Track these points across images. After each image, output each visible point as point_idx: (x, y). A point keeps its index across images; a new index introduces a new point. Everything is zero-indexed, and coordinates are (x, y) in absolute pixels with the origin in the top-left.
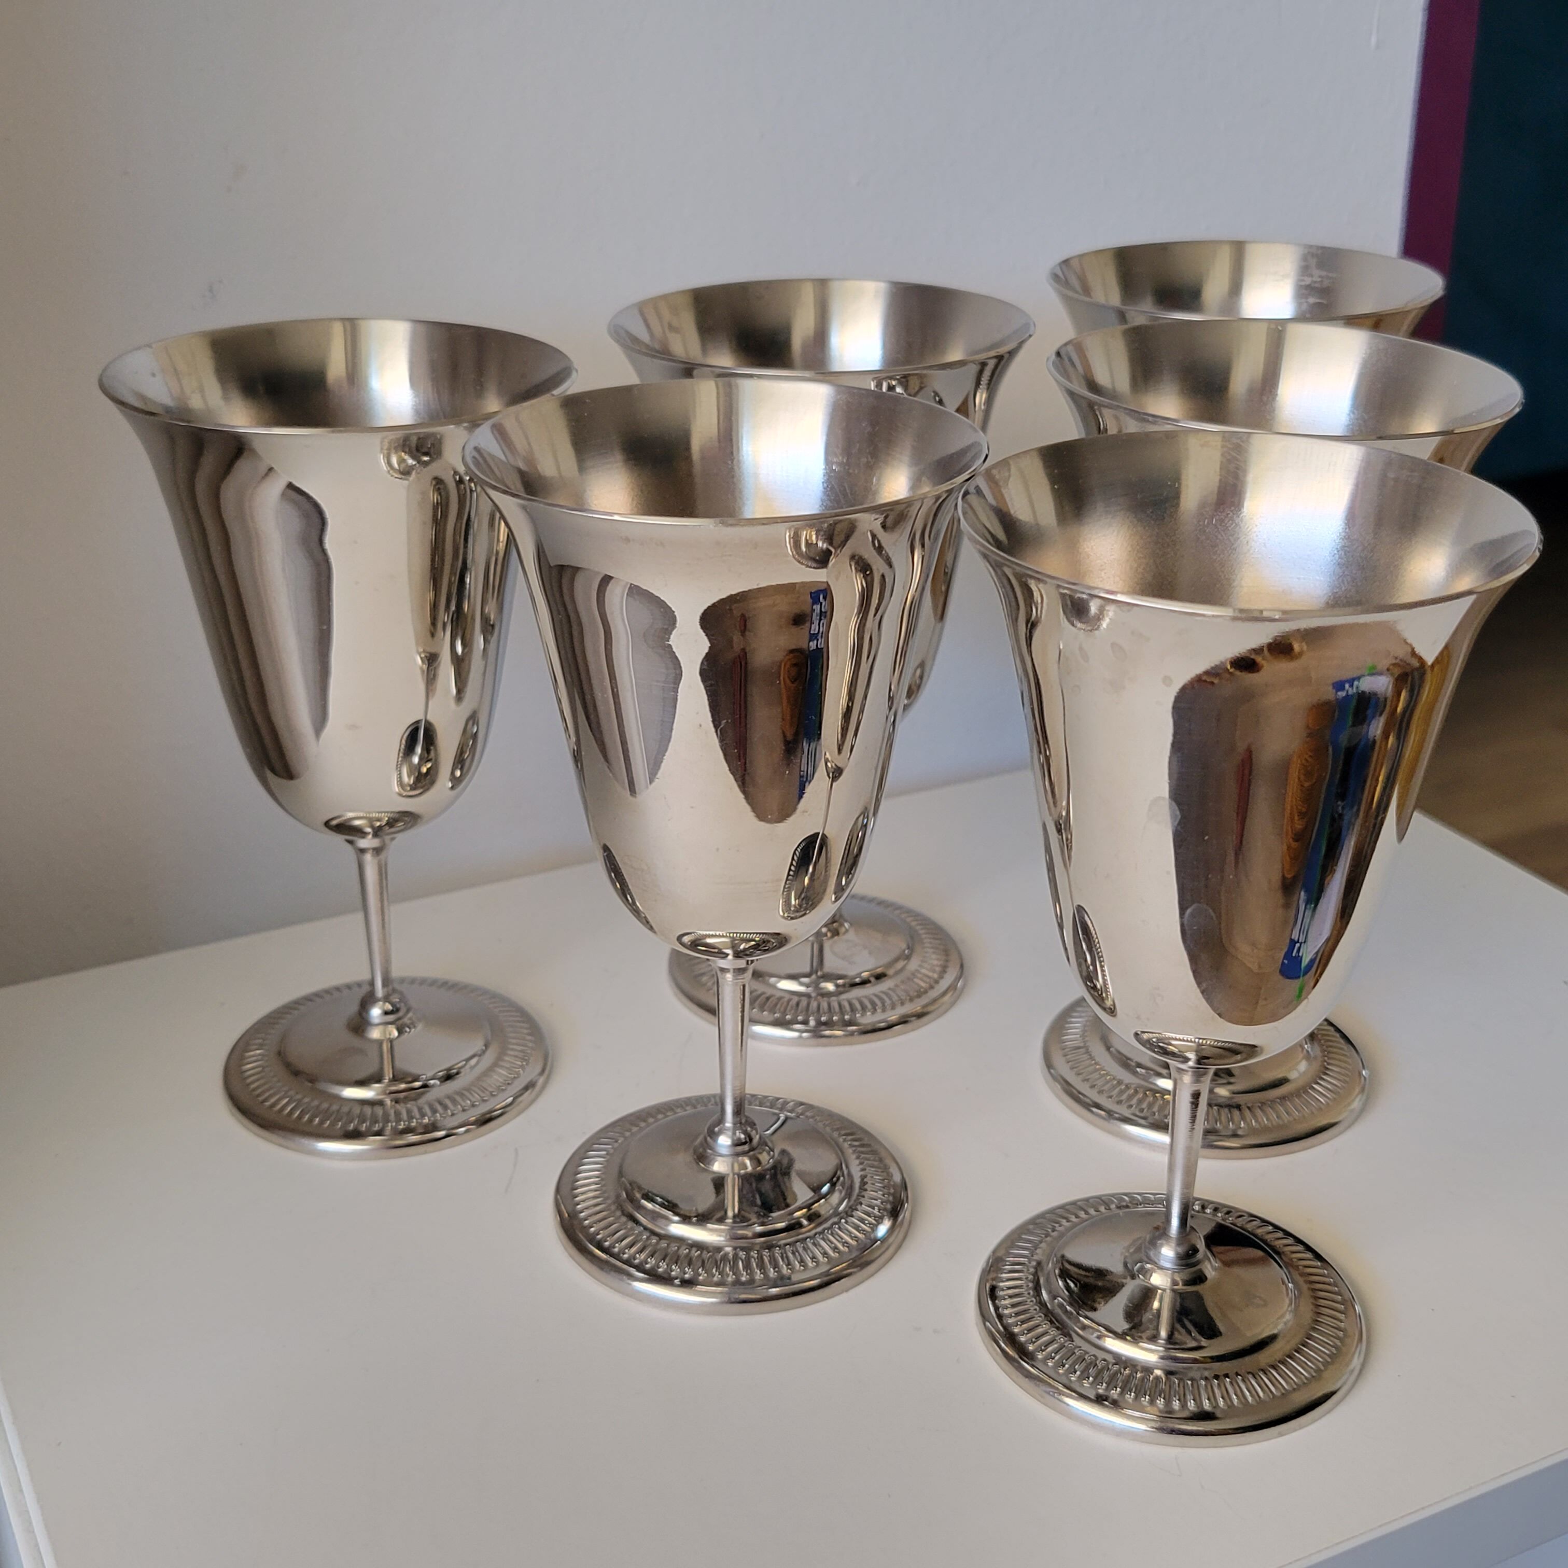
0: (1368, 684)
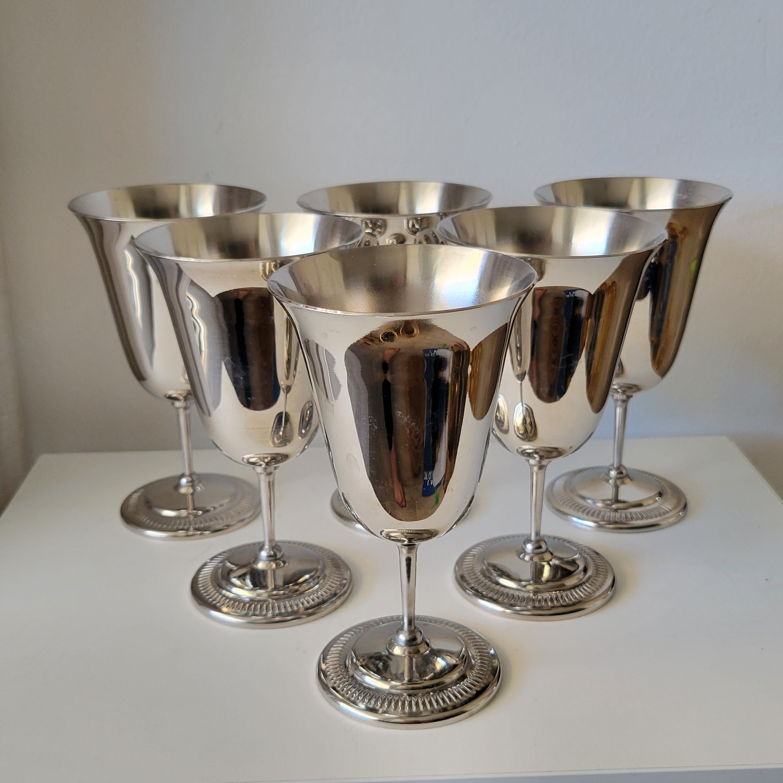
0: (441, 353)
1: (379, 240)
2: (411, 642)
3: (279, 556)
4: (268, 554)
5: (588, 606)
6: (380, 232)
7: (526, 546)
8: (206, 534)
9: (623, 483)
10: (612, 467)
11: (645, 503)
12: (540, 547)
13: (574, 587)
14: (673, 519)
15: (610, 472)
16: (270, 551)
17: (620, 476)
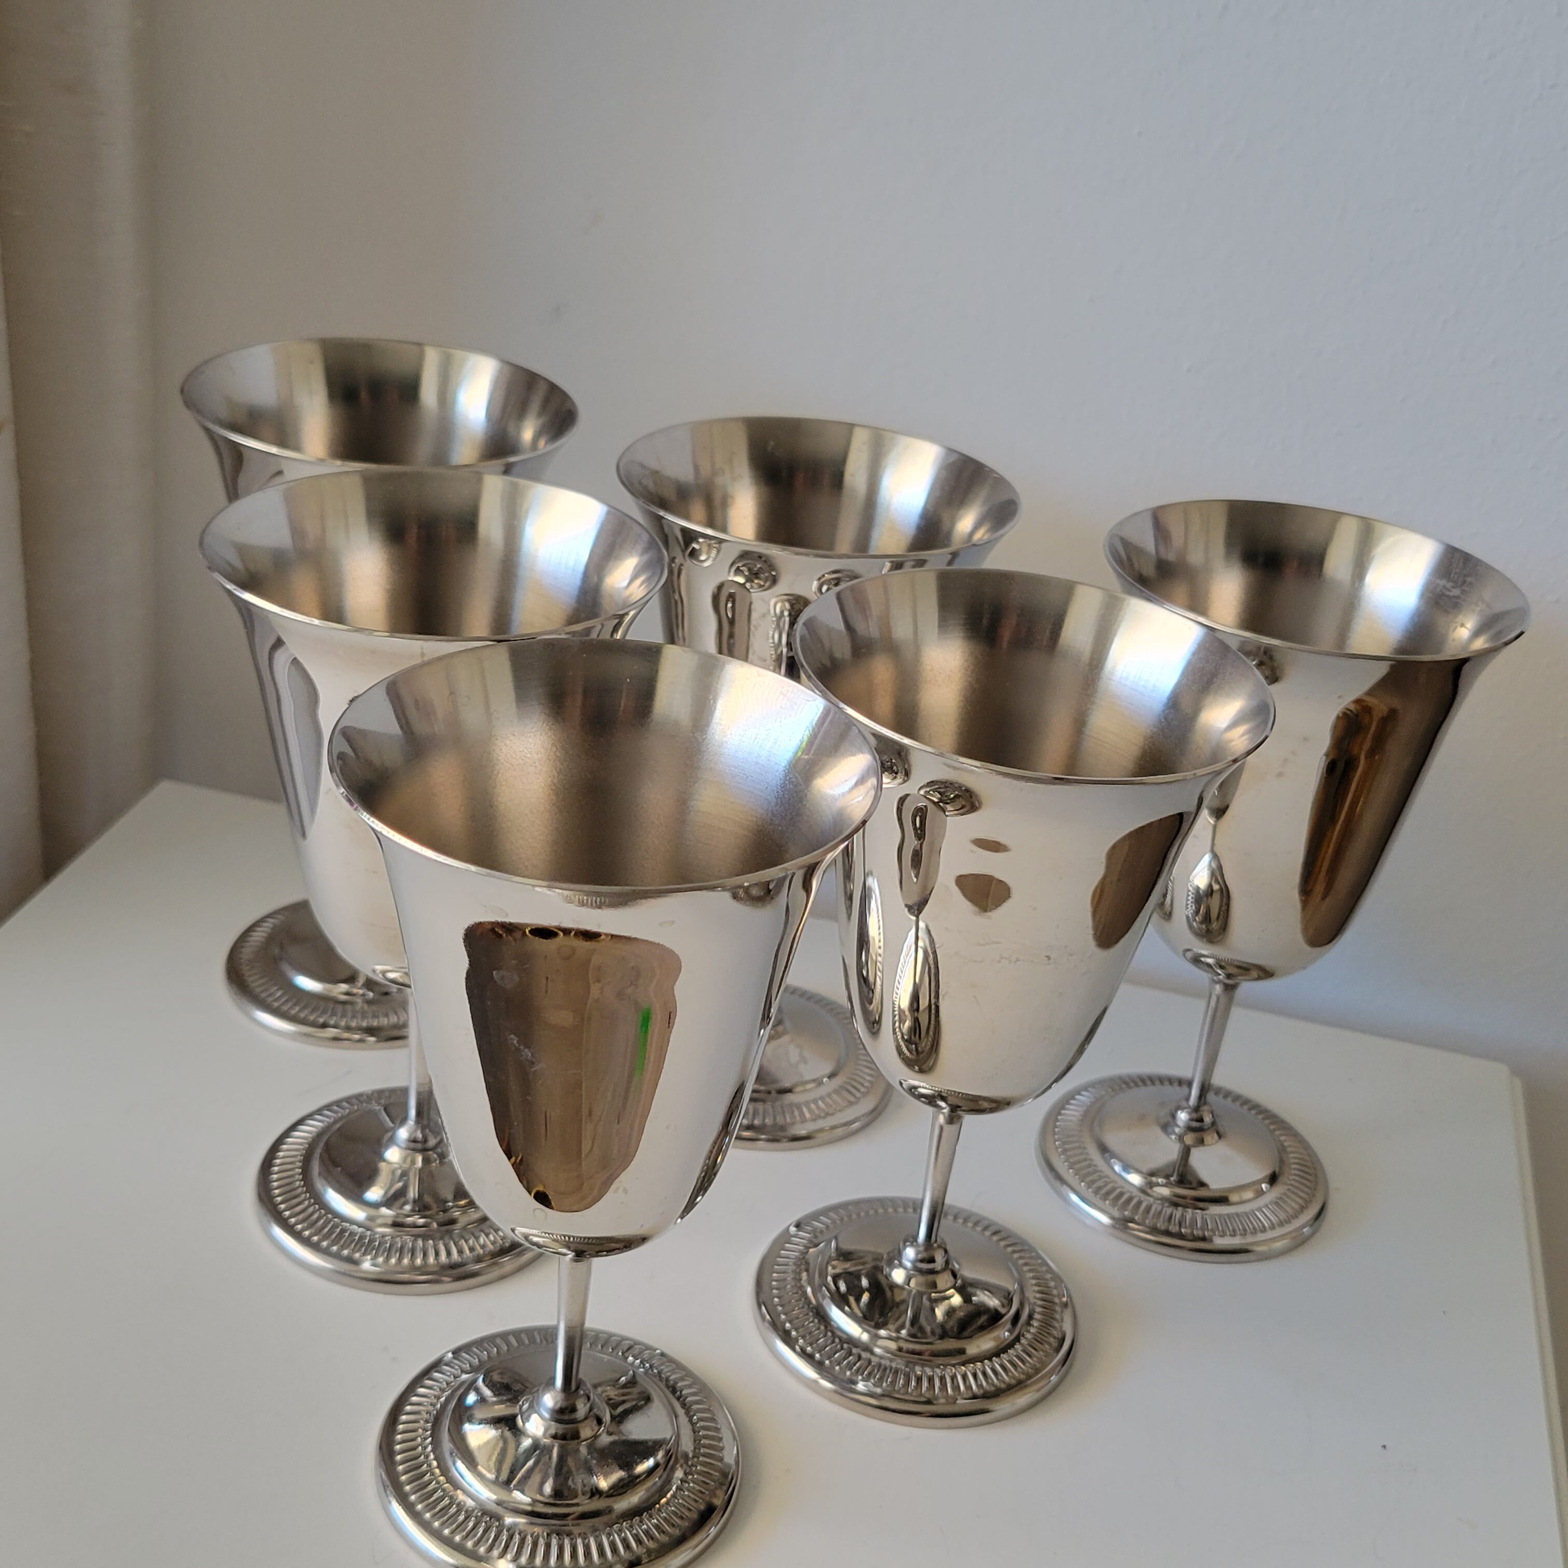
1: (754, 600)
2: (564, 1414)
3: (432, 1142)
4: (410, 1135)
5: (997, 1408)
6: (761, 586)
7: (905, 1248)
8: (369, 1041)
9: (1201, 1142)
10: (1184, 1104)
11: (1234, 1198)
12: (932, 1260)
13: (980, 1358)
14: (1285, 1241)
15: (1179, 1112)
16: (415, 1131)
17: (1195, 1124)
